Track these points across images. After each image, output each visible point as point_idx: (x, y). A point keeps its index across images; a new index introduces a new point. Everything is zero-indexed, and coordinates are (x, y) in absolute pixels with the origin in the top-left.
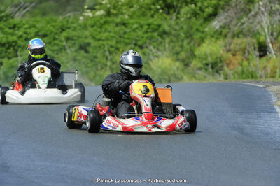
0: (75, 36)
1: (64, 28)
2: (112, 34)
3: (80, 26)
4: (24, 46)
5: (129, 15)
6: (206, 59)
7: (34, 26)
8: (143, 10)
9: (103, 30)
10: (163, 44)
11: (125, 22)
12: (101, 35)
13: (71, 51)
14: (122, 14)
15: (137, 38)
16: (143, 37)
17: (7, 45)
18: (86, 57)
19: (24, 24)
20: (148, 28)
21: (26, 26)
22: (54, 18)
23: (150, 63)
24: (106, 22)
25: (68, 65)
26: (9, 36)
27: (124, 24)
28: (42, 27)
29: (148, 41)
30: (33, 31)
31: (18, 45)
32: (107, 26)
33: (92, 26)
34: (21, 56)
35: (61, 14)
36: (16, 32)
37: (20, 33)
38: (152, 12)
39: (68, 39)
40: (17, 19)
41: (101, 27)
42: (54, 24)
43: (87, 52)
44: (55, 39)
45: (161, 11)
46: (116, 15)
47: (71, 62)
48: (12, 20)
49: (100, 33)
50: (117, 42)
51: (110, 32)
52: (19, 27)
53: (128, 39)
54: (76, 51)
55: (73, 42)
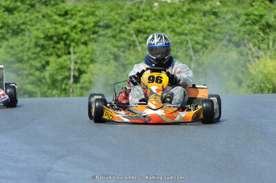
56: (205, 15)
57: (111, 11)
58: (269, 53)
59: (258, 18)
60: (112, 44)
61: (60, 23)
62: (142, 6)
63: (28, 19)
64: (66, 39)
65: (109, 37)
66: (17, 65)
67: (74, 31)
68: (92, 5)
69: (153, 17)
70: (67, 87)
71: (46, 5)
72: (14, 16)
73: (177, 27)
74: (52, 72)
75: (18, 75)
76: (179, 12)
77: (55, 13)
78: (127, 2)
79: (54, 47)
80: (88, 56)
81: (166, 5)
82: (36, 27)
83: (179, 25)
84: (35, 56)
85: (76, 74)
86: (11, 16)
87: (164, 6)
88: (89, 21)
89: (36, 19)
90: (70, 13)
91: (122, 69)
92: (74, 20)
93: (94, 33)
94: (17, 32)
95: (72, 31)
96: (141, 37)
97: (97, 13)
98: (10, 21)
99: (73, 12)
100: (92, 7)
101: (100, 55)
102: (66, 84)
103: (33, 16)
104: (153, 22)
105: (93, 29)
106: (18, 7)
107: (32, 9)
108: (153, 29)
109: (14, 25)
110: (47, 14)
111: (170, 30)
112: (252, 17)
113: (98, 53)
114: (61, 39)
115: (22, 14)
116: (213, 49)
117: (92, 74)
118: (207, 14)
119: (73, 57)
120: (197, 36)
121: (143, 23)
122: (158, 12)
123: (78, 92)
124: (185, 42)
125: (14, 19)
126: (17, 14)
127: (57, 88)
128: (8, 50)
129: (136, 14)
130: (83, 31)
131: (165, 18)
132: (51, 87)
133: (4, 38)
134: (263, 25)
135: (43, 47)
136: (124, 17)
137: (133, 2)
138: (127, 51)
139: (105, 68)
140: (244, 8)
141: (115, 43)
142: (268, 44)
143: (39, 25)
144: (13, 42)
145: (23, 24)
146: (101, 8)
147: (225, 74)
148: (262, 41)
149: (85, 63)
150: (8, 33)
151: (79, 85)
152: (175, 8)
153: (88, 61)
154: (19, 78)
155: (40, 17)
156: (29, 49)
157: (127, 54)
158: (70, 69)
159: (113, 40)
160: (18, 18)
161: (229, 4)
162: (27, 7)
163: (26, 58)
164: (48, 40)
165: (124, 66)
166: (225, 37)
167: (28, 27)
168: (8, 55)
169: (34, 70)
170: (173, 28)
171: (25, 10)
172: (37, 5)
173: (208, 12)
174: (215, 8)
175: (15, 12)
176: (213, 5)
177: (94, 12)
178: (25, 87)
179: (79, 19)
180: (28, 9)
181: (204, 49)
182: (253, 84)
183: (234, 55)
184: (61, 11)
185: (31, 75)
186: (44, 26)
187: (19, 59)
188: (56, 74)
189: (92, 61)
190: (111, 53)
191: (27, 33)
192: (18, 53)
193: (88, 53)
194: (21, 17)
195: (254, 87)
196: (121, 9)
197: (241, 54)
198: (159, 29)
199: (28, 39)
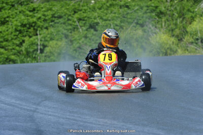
0: (86, 17)
1: (76, 11)
2: (117, 15)
3: (90, 8)
4: (42, 26)
6: (196, 34)
7: (51, 9)
9: (109, 11)
10: (160, 23)
11: (128, 4)
12: (108, 15)
13: (82, 30)
15: (138, 18)
16: (143, 17)
17: (28, 26)
18: (95, 35)
19: (42, 8)
20: (147, 10)
21: (44, 9)
22: (68, 2)
23: (150, 38)
25: (80, 42)
26: (29, 18)
27: (127, 7)
28: (57, 10)
29: (147, 20)
30: (50, 13)
31: (37, 25)
32: (112, 8)
33: (100, 9)
34: (40, 34)
36: (36, 15)
37: (39, 16)
39: (80, 19)
40: (35, 5)
41: (107, 10)
42: (68, 7)
43: (96, 30)
44: (69, 20)
47: (83, 39)
48: (32, 4)
49: (106, 14)
50: (121, 22)
51: (115, 13)
52: (38, 11)
53: (130, 18)
54: (87, 30)
55: (84, 22)
56: (121, 7)
57: (62, 7)
58: (162, 30)
59: (154, 8)
60: (63, 28)
61: (30, 16)
62: (81, 4)
63: (10, 14)
64: (35, 26)
65: (61, 23)
66: (4, 43)
67: (40, 20)
69: (89, 10)
70: (36, 56)
71: (22, 5)
73: (104, 16)
74: (26, 47)
75: (6, 50)
76: (105, 6)
77: (27, 10)
78: (72, 2)
79: (27, 31)
80: (49, 36)
82: (15, 19)
84: (15, 37)
85: (42, 47)
89: (15, 14)
90: (36, 9)
91: (70, 43)
92: (39, 14)
93: (52, 21)
94: (4, 22)
95: (38, 21)
96: (81, 23)
97: (53, 9)
99: (38, 9)
100: (50, 5)
101: (56, 35)
102: (36, 54)
103: (13, 12)
104: (89, 13)
105: (51, 19)
106: (4, 7)
107: (13, 8)
108: (88, 18)
109: (2, 19)
110: (22, 10)
111: (99, 18)
112: (151, 7)
114: (32, 26)
115: (7, 11)
116: (127, 29)
117: (51, 47)
119: (39, 37)
120: (116, 21)
121: (82, 14)
123: (43, 59)
124: (109, 25)
125: (2, 15)
126: (3, 12)
127: (30, 57)
129: (77, 9)
130: (45, 20)
131: (96, 11)
132: (26, 56)
134: (158, 13)
135: (20, 32)
136: (70, 11)
137: (75, 1)
138: (73, 32)
139: (60, 43)
140: (146, 2)
141: (65, 27)
142: (162, 24)
143: (17, 17)
144: (2, 29)
145: (8, 17)
146: (56, 6)
147: (135, 44)
148: (158, 22)
149: (46, 41)
151: (43, 55)
152: (102, 4)
153: (49, 39)
154: (6, 52)
155: (18, 13)
156: (12, 33)
157: (73, 34)
158: (37, 45)
159: (64, 25)
160: (4, 14)
162: (9, 6)
163: (10, 39)
164: (23, 27)
165: (71, 41)
166: (134, 21)
167: (11, 19)
169: (15, 46)
170: (101, 16)
172: (16, 5)
173: (123, 6)
175: (2, 10)
176: (126, 1)
178: (10, 57)
179: (42, 13)
180: (10, 8)
181: (121, 29)
182: (153, 50)
183: (140, 32)
184: (31, 8)
185: (14, 49)
186: (21, 18)
188: (29, 48)
189: (52, 39)
190: (62, 34)
191: (10, 23)
192: (5, 36)
193: (48, 34)
194: (6, 13)
195: (153, 52)
196: (68, 6)
197: (144, 31)
198: (93, 17)
199: (11, 27)
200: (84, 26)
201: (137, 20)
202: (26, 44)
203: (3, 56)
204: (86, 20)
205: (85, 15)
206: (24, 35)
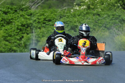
0: (68, 21)
1: (62, 16)
2: (91, 21)
3: (72, 15)
4: (37, 27)
5: (101, 9)
7: (43, 15)
8: (110, 6)
9: (86, 18)
10: (122, 27)
11: (99, 13)
14: (97, 8)
15: (106, 23)
16: (109, 23)
17: (26, 26)
19: (37, 13)
20: (113, 17)
21: (38, 14)
22: (56, 10)
24: (87, 13)
26: (27, 20)
27: (99, 15)
28: (48, 15)
29: (113, 25)
30: (42, 17)
32: (88, 16)
33: (79, 16)
34: (35, 32)
35: (60, 8)
36: (32, 18)
37: (35, 19)
38: (115, 8)
40: (32, 10)
42: (55, 14)
45: (120, 7)
46: (93, 9)
48: (30, 10)
49: (83, 20)
50: (94, 25)
51: (90, 19)
52: (34, 15)
53: (101, 23)
54: (69, 31)
55: (67, 25)
56: (94, 15)
57: (52, 13)
58: (123, 33)
59: (118, 17)
61: (29, 19)
62: (66, 11)
63: (14, 17)
64: (31, 26)
65: (51, 25)
66: (9, 38)
67: (35, 22)
68: (43, 11)
69: (71, 16)
71: (22, 11)
72: (7, 16)
73: (82, 21)
74: (24, 41)
75: (9, 43)
76: (82, 14)
77: (26, 14)
79: (25, 30)
80: (41, 34)
81: (76, 11)
82: (17, 21)
83: (82, 20)
84: (17, 34)
85: (36, 42)
86: (6, 16)
87: (75, 11)
88: (42, 18)
89: (17, 17)
90: (33, 14)
92: (35, 17)
93: (44, 23)
94: (9, 23)
95: (34, 22)
97: (45, 14)
98: (6, 18)
99: (34, 14)
100: (43, 12)
103: (16, 16)
104: (71, 18)
105: (43, 21)
106: (9, 11)
107: (16, 12)
108: (70, 22)
109: (7, 20)
110: (23, 15)
111: (78, 22)
112: (115, 16)
113: (45, 33)
114: (29, 26)
116: (98, 31)
117: (42, 42)
118: (95, 15)
119: (34, 34)
120: (90, 25)
121: (66, 19)
122: (73, 14)
125: (8, 17)
126: (9, 15)
127: (27, 48)
128: (5, 31)
129: (62, 15)
130: (39, 22)
131: (76, 17)
132: (24, 47)
133: (3, 26)
134: (121, 20)
135: (21, 30)
136: (57, 16)
137: (62, 9)
140: (112, 12)
143: (19, 19)
144: (7, 27)
145: (12, 19)
146: (47, 12)
148: (120, 27)
149: (40, 37)
150: (5, 23)
152: (80, 12)
153: (41, 36)
154: (10, 44)
155: (20, 16)
156: (14, 30)
158: (33, 40)
160: (9, 16)
161: (105, 10)
162: (13, 11)
163: (13, 35)
164: (23, 27)
166: (103, 25)
167: (14, 20)
168: (5, 33)
169: (16, 40)
170: (79, 21)
171: (13, 13)
172: (18, 11)
173: (95, 14)
174: (99, 12)
175: (8, 14)
176: (98, 11)
177: (44, 14)
178: (12, 48)
179: (37, 17)
180: (14, 12)
181: (94, 31)
182: (116, 47)
183: (107, 33)
184: (29, 13)
185: (15, 42)
186: (21, 20)
187: (10, 35)
188: (27, 42)
189: (43, 36)
191: (13, 24)
192: (9, 33)
193: (41, 33)
194: (10, 16)
197: (110, 33)
198: (73, 22)
199: (14, 26)
200: (67, 28)
201: (105, 24)
202: (25, 39)
203: (7, 47)
204: (69, 24)
205: (68, 19)
206: (23, 32)
